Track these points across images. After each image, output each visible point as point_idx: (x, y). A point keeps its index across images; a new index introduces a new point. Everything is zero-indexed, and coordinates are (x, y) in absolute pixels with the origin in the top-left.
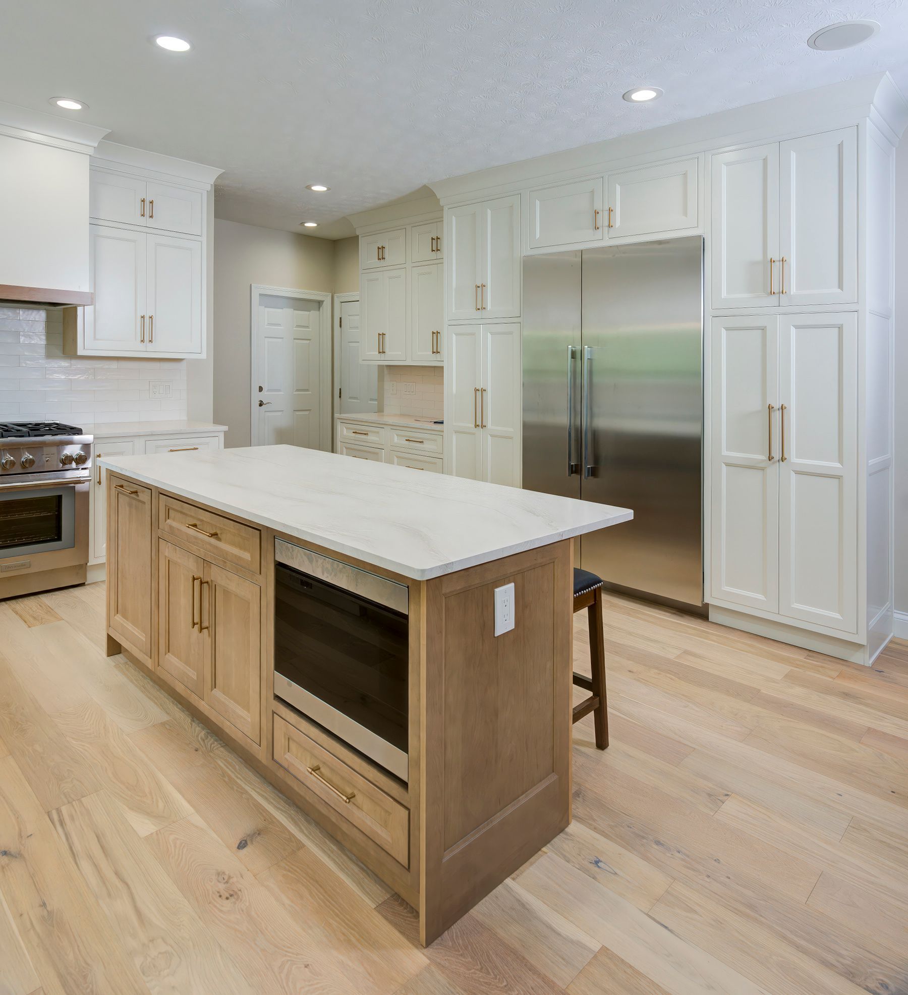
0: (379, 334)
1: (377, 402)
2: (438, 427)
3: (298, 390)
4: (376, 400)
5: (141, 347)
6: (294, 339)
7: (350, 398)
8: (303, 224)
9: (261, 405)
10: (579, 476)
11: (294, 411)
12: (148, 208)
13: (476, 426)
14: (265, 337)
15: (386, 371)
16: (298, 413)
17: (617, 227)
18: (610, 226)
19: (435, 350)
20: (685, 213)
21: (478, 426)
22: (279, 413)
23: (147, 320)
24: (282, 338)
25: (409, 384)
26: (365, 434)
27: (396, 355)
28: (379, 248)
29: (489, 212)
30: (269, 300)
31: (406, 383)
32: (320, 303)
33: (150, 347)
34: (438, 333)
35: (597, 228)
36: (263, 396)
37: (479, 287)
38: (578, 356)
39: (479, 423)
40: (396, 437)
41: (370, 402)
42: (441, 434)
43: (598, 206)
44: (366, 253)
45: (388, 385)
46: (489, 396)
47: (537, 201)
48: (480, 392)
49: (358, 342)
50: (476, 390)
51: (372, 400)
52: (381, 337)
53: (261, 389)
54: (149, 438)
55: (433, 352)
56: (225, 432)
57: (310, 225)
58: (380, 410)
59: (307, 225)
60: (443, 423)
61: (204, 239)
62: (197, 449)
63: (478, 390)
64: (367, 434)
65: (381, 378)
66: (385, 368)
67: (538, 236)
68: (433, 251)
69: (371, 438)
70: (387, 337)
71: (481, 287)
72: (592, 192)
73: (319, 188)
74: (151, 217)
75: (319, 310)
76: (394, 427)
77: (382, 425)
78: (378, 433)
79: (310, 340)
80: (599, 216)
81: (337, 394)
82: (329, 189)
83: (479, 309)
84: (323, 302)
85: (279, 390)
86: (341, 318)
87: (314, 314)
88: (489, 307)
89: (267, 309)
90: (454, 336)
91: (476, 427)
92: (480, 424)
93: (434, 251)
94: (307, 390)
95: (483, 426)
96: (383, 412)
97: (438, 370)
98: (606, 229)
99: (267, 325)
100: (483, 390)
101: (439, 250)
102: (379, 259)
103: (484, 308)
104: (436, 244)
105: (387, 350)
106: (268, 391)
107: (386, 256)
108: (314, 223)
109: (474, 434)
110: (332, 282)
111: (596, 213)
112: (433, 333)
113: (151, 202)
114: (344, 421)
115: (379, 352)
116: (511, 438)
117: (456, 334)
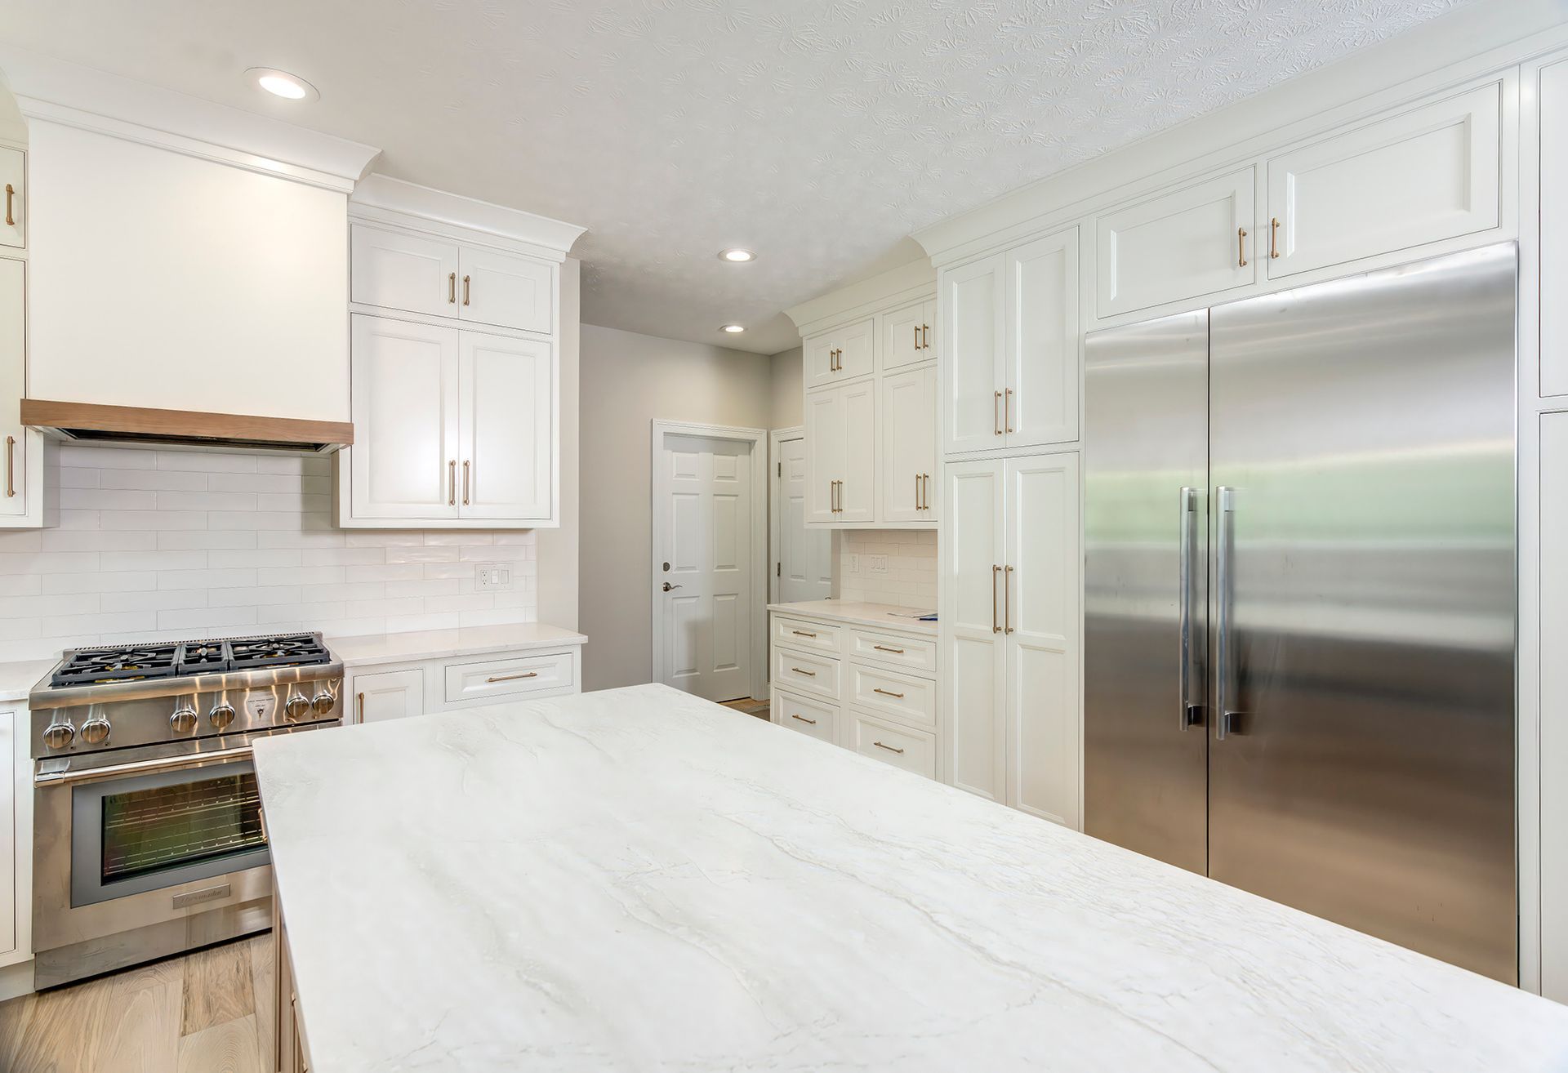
0: (833, 483)
1: (830, 583)
2: (928, 627)
3: (719, 567)
4: (828, 579)
5: (450, 511)
6: (715, 495)
7: (792, 576)
8: (722, 329)
9: (666, 589)
10: (1205, 728)
11: (715, 596)
12: (460, 289)
13: (996, 629)
14: (673, 494)
15: (843, 539)
16: (719, 599)
17: (1289, 255)
18: (1274, 255)
19: (921, 505)
20: (1465, 202)
21: (999, 629)
22: (693, 601)
23: (459, 469)
24: (698, 494)
25: (878, 556)
26: (811, 636)
27: (856, 515)
28: (832, 353)
29: (1019, 265)
30: (677, 440)
31: (873, 556)
32: (751, 444)
33: (465, 511)
34: (926, 476)
35: (1242, 263)
36: (670, 577)
37: (1000, 395)
38: (1201, 507)
39: (1001, 623)
40: (859, 642)
41: (820, 582)
42: (934, 639)
43: (1243, 221)
44: (814, 365)
45: (845, 558)
46: (1019, 579)
47: (1112, 232)
48: (1001, 572)
49: (802, 497)
50: (996, 569)
51: (823, 579)
52: (836, 486)
53: (666, 567)
54: (447, 663)
55: (918, 508)
56: (583, 646)
57: (735, 329)
58: (834, 596)
59: (729, 329)
60: (936, 620)
61: (556, 339)
62: (535, 675)
63: (999, 569)
64: (815, 635)
65: (836, 549)
66: (842, 533)
67: (1114, 294)
68: (917, 348)
69: (821, 641)
70: (845, 488)
71: (1004, 395)
72: (1232, 198)
73: (738, 256)
74: (466, 303)
75: (750, 454)
76: (855, 626)
77: (838, 623)
78: (831, 634)
79: (736, 496)
80: (1248, 241)
81: (775, 570)
82: (754, 257)
83: (1000, 433)
84: (754, 441)
85: (693, 568)
86: (780, 464)
87: (742, 459)
88: (1019, 427)
89: (675, 454)
90: (956, 480)
91: (995, 632)
92: (1003, 628)
93: (919, 348)
94: (733, 567)
95: (1008, 631)
96: (839, 598)
97: (927, 537)
98: (1262, 263)
99: (676, 477)
100: (1008, 570)
101: (927, 346)
102: (833, 370)
103: (1010, 431)
104: (922, 336)
105: (844, 507)
106: (679, 568)
107: (843, 364)
108: (738, 325)
109: (991, 643)
110: (769, 413)
111: (1242, 234)
112: (918, 477)
113: (467, 280)
114: (783, 615)
115: (834, 510)
116: (1061, 652)
117: (959, 477)
